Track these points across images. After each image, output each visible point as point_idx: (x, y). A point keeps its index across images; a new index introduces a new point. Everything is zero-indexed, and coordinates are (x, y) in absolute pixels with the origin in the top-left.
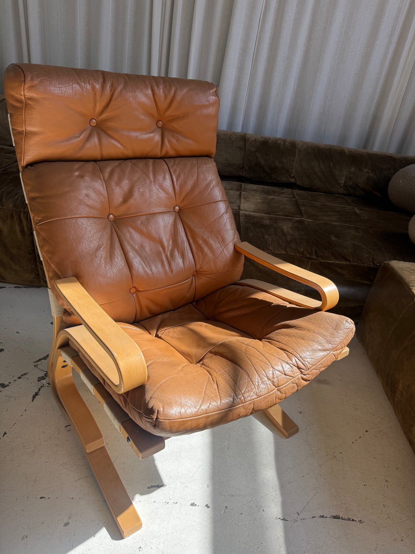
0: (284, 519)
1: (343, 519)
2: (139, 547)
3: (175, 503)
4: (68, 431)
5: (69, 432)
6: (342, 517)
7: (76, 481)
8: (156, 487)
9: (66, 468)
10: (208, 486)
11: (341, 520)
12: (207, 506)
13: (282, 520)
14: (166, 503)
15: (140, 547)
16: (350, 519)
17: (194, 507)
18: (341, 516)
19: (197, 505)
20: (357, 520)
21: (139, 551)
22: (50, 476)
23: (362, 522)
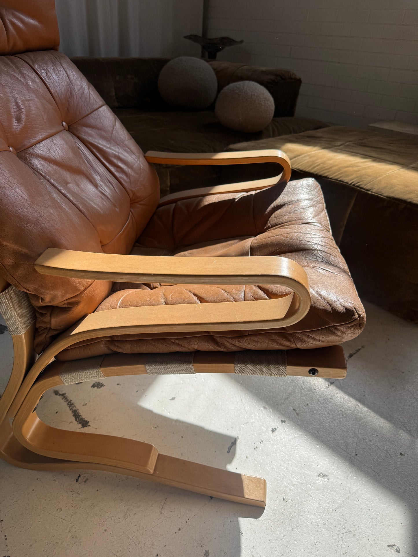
0: (332, 383)
1: (355, 354)
2: (282, 499)
3: (261, 442)
4: (85, 482)
5: (88, 482)
6: (353, 353)
7: (161, 513)
8: (233, 446)
9: (135, 514)
10: (265, 408)
11: (355, 356)
12: (282, 421)
13: (330, 385)
14: (256, 449)
15: (284, 499)
16: (357, 350)
17: (276, 431)
18: (351, 352)
19: (277, 428)
20: (361, 348)
21: (286, 501)
22: (129, 538)
23: (363, 346)
